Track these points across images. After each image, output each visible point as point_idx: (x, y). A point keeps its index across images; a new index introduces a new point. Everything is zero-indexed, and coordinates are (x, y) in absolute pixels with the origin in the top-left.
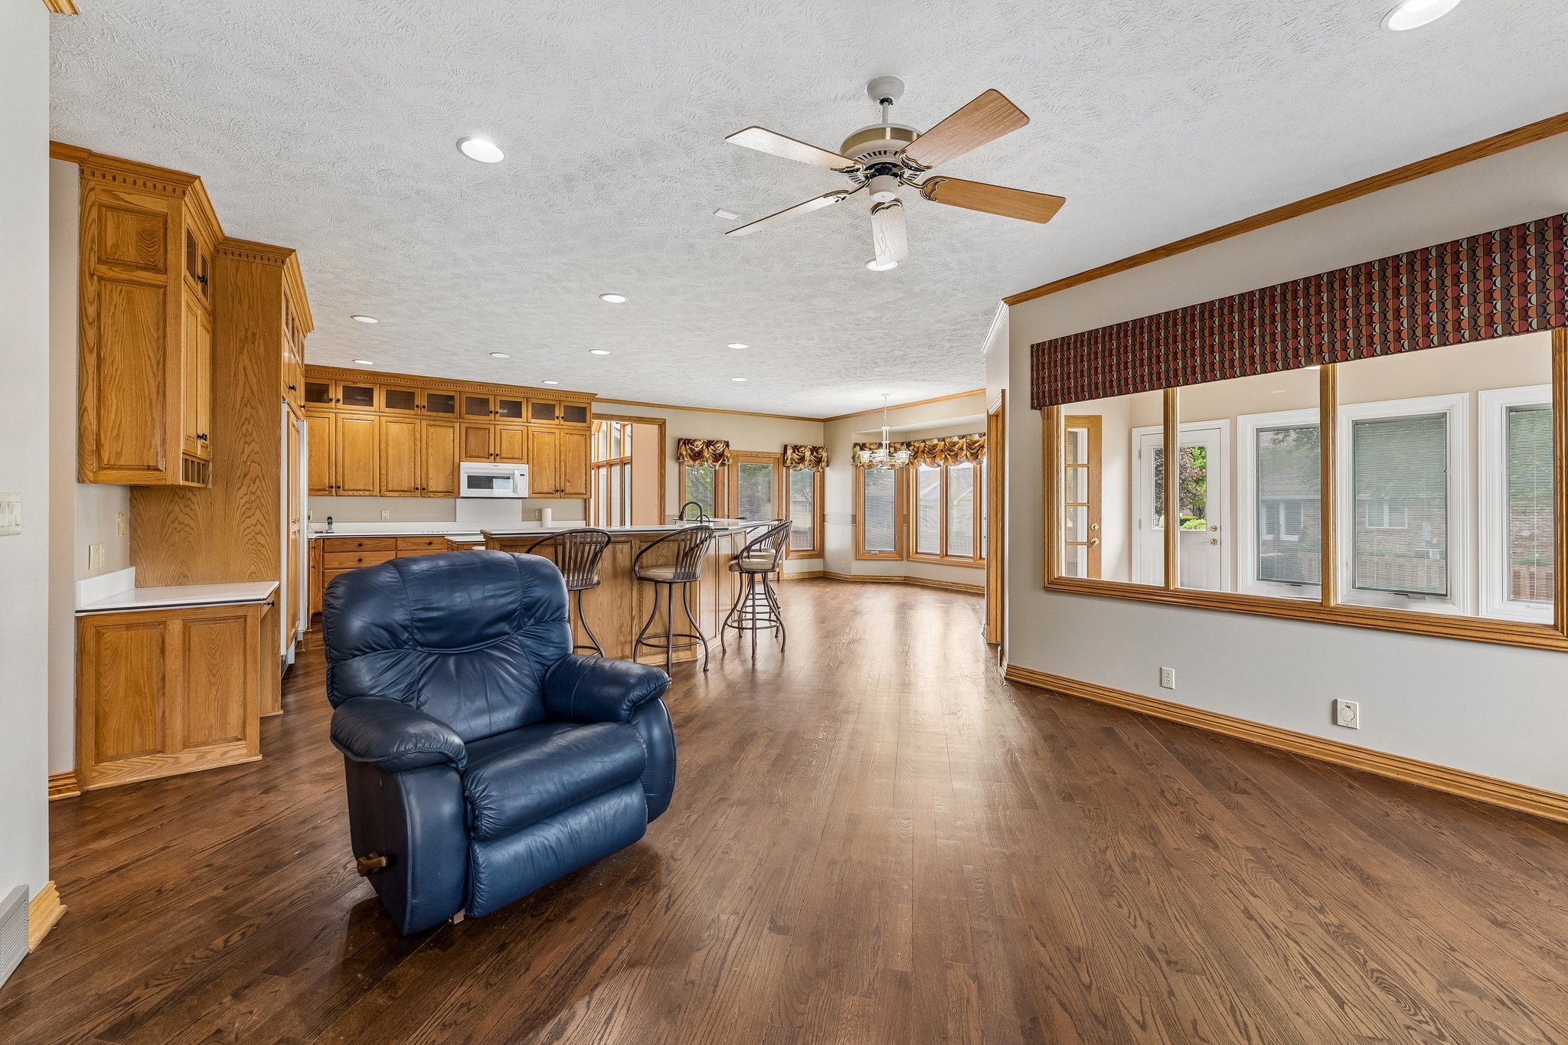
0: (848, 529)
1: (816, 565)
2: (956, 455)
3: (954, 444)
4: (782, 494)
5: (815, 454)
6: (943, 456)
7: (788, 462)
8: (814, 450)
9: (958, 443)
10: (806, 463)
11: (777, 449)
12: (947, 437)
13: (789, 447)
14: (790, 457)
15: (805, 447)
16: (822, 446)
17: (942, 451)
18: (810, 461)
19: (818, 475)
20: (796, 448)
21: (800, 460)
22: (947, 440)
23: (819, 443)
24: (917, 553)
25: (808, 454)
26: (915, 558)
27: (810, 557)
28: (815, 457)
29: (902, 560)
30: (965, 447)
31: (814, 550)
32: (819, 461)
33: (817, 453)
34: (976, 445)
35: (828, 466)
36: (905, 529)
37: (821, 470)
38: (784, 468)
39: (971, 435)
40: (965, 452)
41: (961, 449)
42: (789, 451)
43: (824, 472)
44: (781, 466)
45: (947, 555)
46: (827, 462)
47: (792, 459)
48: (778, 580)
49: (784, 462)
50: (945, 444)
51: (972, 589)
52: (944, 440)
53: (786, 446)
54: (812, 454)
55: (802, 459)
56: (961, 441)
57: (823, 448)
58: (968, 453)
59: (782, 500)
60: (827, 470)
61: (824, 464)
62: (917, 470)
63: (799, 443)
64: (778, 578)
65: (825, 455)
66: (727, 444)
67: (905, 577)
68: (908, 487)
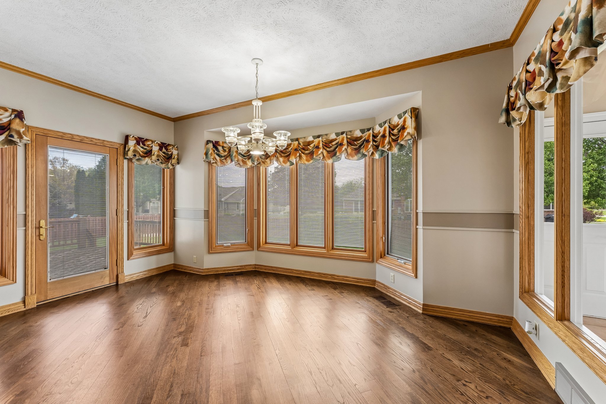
0: (201, 225)
1: (166, 260)
2: (311, 154)
3: (309, 143)
4: (122, 189)
5: (164, 150)
6: (298, 154)
7: (130, 154)
8: (163, 146)
9: (313, 142)
10: (154, 158)
11: (116, 139)
12: (301, 138)
13: (130, 138)
14: (132, 148)
15: (153, 142)
16: (173, 144)
17: (296, 150)
18: (158, 156)
19: (167, 172)
20: (140, 141)
21: (146, 153)
22: (301, 141)
23: (169, 140)
24: (266, 243)
25: (156, 149)
26: (266, 248)
27: (159, 252)
28: (164, 153)
29: (253, 250)
30: (321, 146)
31: (163, 244)
32: (168, 158)
33: (167, 150)
34: (334, 143)
35: (178, 163)
36: (255, 222)
37: (171, 167)
38: (126, 161)
39: (326, 135)
40: (321, 150)
41: (317, 147)
42: (132, 143)
43: (174, 169)
44: (121, 158)
45: (297, 245)
46: (178, 159)
47: (135, 151)
48: (117, 284)
49: (125, 153)
50: (299, 144)
51: (326, 278)
52: (297, 140)
53: (127, 138)
54: (161, 149)
55: (149, 153)
56: (317, 141)
57: (174, 146)
58: (325, 153)
59: (122, 196)
60: (178, 168)
61: (174, 161)
62: (266, 169)
63: (145, 137)
64: (117, 281)
65: (175, 152)
66: (20, 115)
67: (255, 265)
68: (259, 185)
